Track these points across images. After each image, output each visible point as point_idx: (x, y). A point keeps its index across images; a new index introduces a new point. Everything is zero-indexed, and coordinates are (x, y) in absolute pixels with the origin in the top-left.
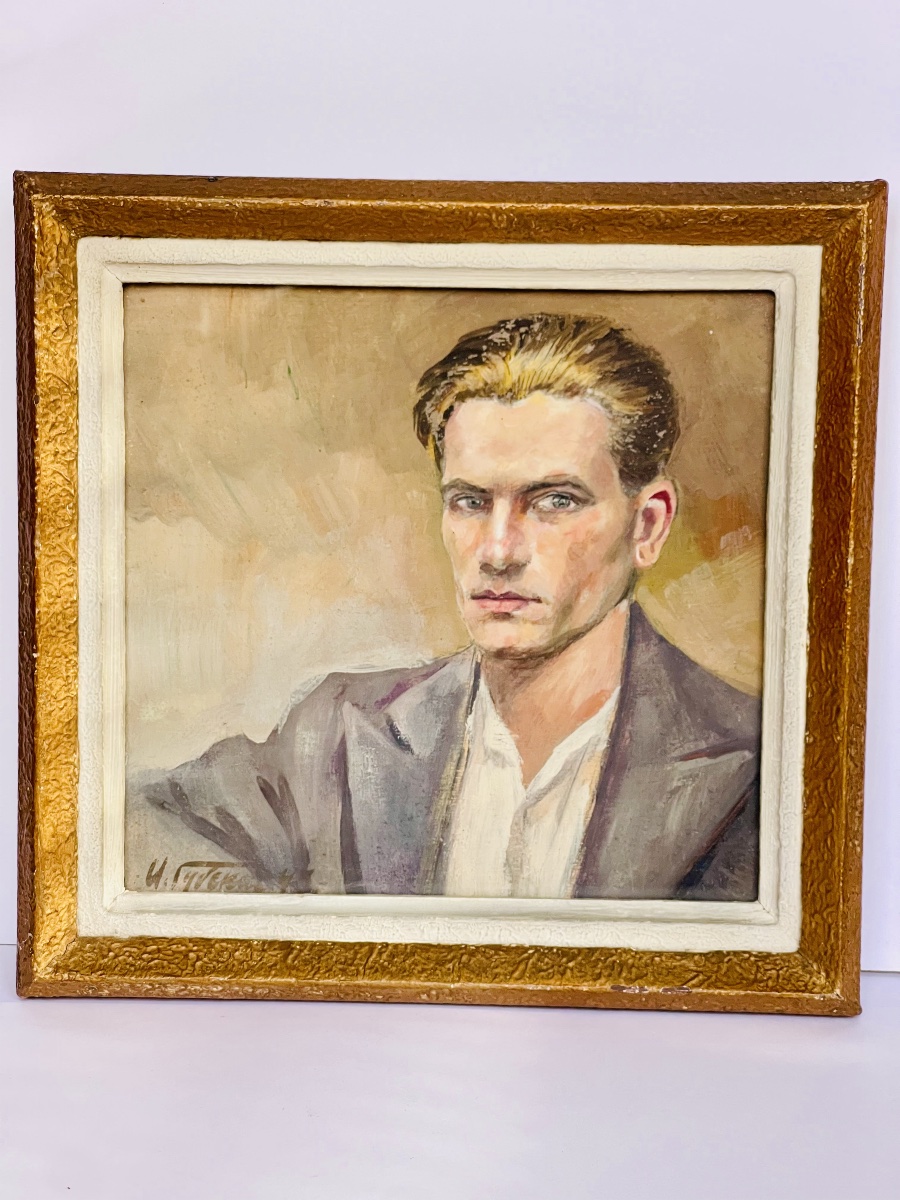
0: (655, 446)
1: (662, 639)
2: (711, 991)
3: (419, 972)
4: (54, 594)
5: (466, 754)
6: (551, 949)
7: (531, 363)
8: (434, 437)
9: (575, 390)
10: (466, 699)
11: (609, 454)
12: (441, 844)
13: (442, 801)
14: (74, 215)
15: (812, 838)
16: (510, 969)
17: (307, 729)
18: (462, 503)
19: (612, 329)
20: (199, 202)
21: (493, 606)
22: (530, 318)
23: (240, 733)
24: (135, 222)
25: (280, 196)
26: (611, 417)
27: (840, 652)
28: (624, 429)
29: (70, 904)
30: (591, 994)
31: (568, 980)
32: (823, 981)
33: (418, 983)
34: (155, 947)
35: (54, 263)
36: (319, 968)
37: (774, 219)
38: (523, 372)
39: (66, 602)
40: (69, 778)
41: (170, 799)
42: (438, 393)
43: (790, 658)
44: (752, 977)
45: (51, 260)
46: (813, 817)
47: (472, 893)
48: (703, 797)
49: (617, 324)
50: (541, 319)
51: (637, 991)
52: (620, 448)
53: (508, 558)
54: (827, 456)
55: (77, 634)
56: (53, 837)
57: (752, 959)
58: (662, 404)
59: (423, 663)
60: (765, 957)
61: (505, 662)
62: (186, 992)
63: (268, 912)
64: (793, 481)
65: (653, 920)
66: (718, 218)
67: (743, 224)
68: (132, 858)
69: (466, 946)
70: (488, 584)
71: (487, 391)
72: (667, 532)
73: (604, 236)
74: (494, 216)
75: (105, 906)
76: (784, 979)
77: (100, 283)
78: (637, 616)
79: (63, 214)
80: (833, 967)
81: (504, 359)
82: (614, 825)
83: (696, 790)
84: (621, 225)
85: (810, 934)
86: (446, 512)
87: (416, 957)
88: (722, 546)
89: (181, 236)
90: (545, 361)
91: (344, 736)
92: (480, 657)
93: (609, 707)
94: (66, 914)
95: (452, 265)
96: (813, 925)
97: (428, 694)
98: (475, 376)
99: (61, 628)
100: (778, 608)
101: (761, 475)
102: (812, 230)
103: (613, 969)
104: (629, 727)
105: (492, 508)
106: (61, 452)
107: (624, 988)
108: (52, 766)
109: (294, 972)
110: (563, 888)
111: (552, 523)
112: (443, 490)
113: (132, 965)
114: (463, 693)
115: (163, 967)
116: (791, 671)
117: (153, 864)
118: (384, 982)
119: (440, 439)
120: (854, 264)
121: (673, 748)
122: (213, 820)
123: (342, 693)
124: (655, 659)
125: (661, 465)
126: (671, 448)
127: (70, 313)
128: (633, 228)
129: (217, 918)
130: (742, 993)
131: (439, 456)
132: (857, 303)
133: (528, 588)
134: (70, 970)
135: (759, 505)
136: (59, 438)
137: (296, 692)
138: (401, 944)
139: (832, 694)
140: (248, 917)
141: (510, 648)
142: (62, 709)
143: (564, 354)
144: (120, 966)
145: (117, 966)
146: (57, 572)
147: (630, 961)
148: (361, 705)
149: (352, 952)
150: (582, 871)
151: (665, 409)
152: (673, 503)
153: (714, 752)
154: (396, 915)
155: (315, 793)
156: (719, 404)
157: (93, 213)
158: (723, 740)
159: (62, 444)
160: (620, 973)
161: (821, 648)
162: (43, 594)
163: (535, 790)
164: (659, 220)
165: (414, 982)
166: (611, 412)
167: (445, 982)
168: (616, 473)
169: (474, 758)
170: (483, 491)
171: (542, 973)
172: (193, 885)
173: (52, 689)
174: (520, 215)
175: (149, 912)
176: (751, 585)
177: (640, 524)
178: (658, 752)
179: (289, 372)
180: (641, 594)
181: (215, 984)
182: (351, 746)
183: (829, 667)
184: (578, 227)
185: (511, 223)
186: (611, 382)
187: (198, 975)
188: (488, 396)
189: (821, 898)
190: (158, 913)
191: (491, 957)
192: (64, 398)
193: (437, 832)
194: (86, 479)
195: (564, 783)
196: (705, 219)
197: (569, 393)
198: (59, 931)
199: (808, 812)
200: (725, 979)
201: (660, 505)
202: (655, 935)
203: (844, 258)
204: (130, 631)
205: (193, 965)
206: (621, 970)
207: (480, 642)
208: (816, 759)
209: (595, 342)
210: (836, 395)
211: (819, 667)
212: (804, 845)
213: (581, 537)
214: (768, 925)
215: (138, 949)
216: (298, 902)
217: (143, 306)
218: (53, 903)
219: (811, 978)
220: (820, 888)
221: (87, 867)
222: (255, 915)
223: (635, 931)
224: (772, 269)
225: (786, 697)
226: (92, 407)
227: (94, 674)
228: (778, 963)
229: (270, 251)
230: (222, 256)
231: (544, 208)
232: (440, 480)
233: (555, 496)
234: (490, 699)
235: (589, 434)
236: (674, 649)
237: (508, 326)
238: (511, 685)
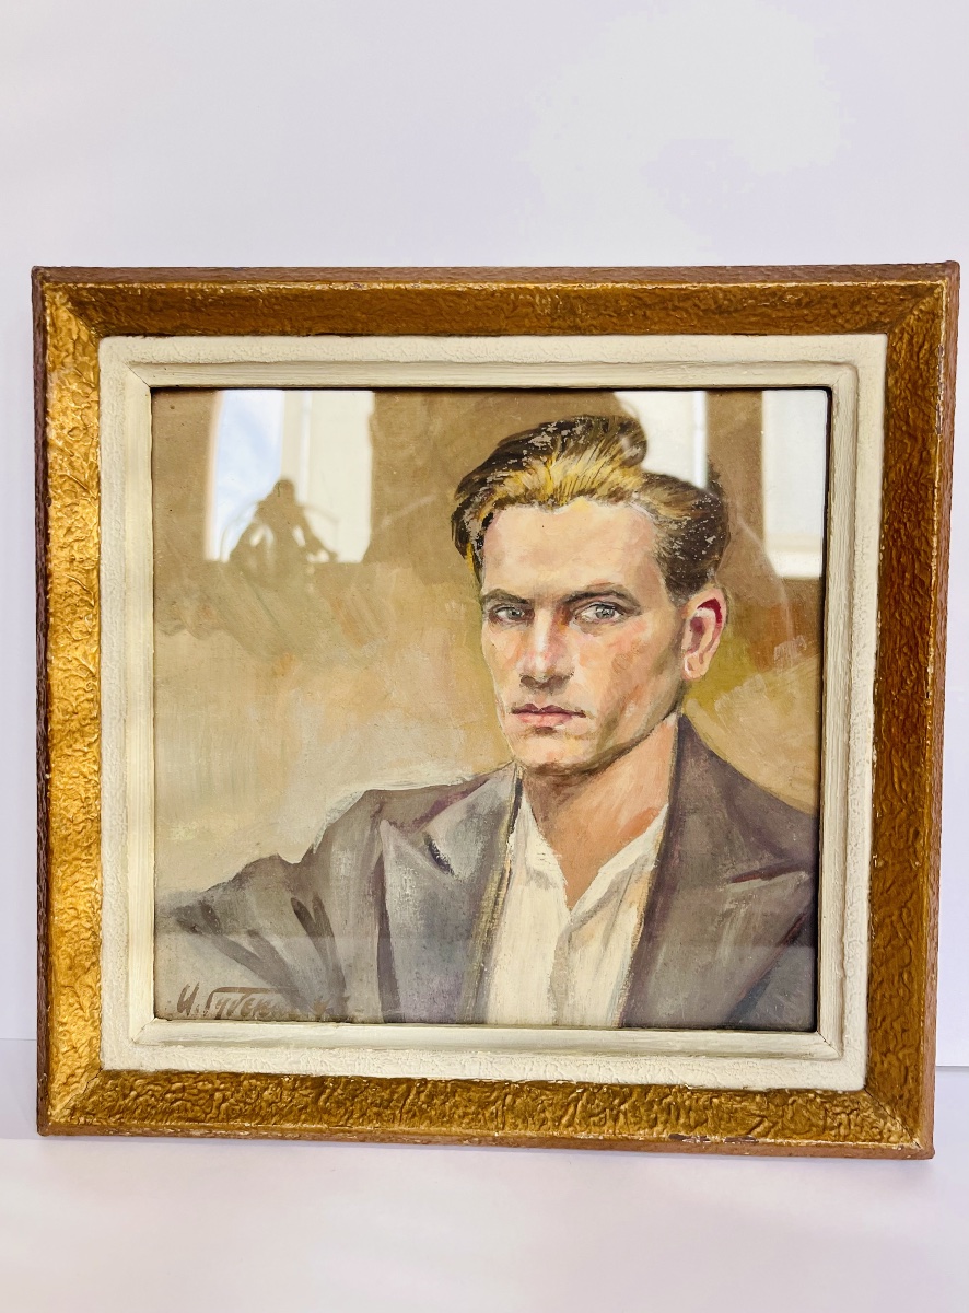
0: (704, 552)
1: (712, 754)
2: (779, 1141)
3: (460, 1117)
4: (70, 709)
5: (507, 874)
6: (600, 1086)
7: (574, 467)
8: (473, 547)
9: (619, 495)
10: (507, 818)
11: (655, 562)
12: (482, 971)
13: (484, 925)
14: (91, 307)
15: (883, 969)
16: (559, 1113)
17: (343, 849)
18: (502, 614)
20: (221, 288)
21: (534, 720)
22: (572, 420)
23: (274, 853)
24: (156, 315)
26: (658, 523)
27: (918, 770)
28: (671, 536)
29: (92, 1038)
32: (899, 1128)
33: (459, 1130)
34: (179, 1085)
35: (68, 360)
36: (353, 1111)
37: (842, 299)
38: (566, 477)
39: (85, 719)
40: (89, 905)
41: (202, 923)
42: (477, 500)
43: (854, 775)
44: (821, 1123)
45: (67, 356)
46: (884, 947)
47: (515, 1023)
48: (757, 920)
50: (584, 421)
51: (698, 1141)
52: (667, 555)
53: (549, 671)
54: (898, 557)
55: (99, 752)
56: (70, 969)
58: (711, 509)
59: (463, 779)
60: (831, 1096)
61: (547, 778)
63: (301, 1045)
64: (856, 586)
65: (709, 1054)
66: (781, 298)
67: (808, 305)
68: (162, 984)
69: (510, 1082)
70: (529, 698)
71: (528, 498)
72: (717, 642)
73: (655, 323)
74: (538, 298)
75: (131, 1036)
76: (856, 1125)
77: (123, 384)
78: (685, 731)
79: (80, 307)
80: (910, 1113)
81: (545, 463)
82: (663, 950)
83: (750, 913)
84: (675, 308)
85: (879, 1073)
86: (486, 624)
87: (457, 1098)
88: (776, 656)
89: (204, 333)
90: (587, 465)
91: (381, 856)
92: (521, 773)
93: (657, 827)
94: (87, 1050)
95: (491, 360)
96: (885, 1065)
97: (468, 811)
98: (516, 482)
99: (78, 746)
100: (840, 723)
102: (881, 314)
103: (669, 1113)
104: (678, 847)
105: (533, 619)
106: (78, 559)
107: (684, 1138)
108: (69, 894)
109: (325, 1117)
110: (611, 1017)
111: (595, 634)
112: (483, 601)
113: (153, 1107)
114: (505, 810)
115: (186, 1110)
116: (855, 789)
117: (184, 990)
118: (421, 1129)
119: (479, 548)
120: (931, 347)
121: (725, 869)
122: (247, 946)
123: (380, 811)
124: (706, 775)
125: (711, 572)
126: (721, 555)
127: (91, 414)
128: (687, 311)
129: (248, 1051)
130: (814, 1142)
131: (478, 566)
132: (936, 388)
133: (571, 701)
134: (88, 1113)
135: (815, 613)
136: (76, 545)
137: (333, 810)
138: (440, 1081)
139: (908, 816)
140: (279, 1051)
141: (553, 764)
142: (79, 833)
143: (608, 458)
144: (141, 1107)
145: (138, 1108)
146: (73, 687)
147: (687, 1103)
148: (399, 823)
149: (388, 1092)
150: (630, 998)
151: (714, 513)
152: (723, 611)
153: (769, 873)
154: (435, 1048)
155: (351, 915)
157: (111, 305)
158: (778, 861)
159: (79, 551)
160: (678, 1118)
161: (892, 764)
162: (56, 711)
163: (580, 912)
165: (454, 1129)
166: (657, 517)
167: (488, 1129)
168: (662, 581)
169: (516, 879)
170: (524, 601)
171: (596, 1119)
172: (225, 1012)
173: (68, 811)
174: (566, 296)
175: (177, 1044)
176: (804, 696)
177: (689, 635)
178: (710, 875)
180: (690, 707)
181: (241, 1130)
182: (388, 866)
183: (904, 786)
184: (628, 311)
185: (556, 308)
186: (657, 486)
187: (223, 1120)
188: (529, 503)
189: (895, 1036)
190: (186, 1044)
191: (537, 1096)
192: (82, 502)
193: (479, 956)
194: (109, 590)
195: (610, 906)
197: (613, 499)
198: (78, 1068)
199: (876, 941)
200: (792, 1126)
201: (709, 614)
202: (710, 1071)
203: (917, 342)
205: (218, 1108)
206: (678, 1115)
207: (522, 758)
208: (886, 885)
210: (909, 490)
211: (889, 786)
212: (871, 976)
213: (627, 648)
214: (831, 1060)
215: (162, 1087)
216: (332, 1033)
217: (173, 412)
218: (70, 1040)
219: (885, 1123)
220: (895, 1025)
221: (111, 997)
222: (288, 1048)
223: (691, 1067)
224: (833, 360)
225: (850, 816)
226: (116, 514)
227: (118, 795)
228: (846, 1104)
229: (300, 348)
230: (250, 354)
231: (593, 288)
232: (480, 590)
233: (598, 606)
234: (532, 817)
235: (634, 541)
236: (725, 765)
237: (549, 429)
238: (554, 802)
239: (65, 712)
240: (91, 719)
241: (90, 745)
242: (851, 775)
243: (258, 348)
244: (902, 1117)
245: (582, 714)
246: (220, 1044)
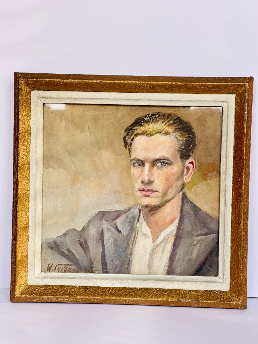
0: (190, 149)
1: (191, 203)
2: (205, 301)
3: (123, 295)
4: (23, 188)
5: (137, 234)
6: (160, 289)
7: (156, 126)
8: (129, 146)
9: (168, 133)
10: (137, 219)
11: (177, 151)
12: (129, 260)
13: (130, 248)
14: (30, 84)
15: (233, 258)
16: (149, 294)
17: (93, 227)
18: (136, 164)
19: (178, 117)
20: (65, 81)
21: (144, 193)
22: (155, 113)
23: (74, 228)
24: (47, 86)
25: (87, 80)
26: (177, 141)
27: (241, 206)
28: (181, 144)
29: (26, 275)
30: (171, 302)
31: (165, 298)
32: (236, 299)
33: (123, 298)
34: (49, 288)
35: (25, 97)
36: (95, 294)
37: (222, 87)
38: (153, 128)
39: (26, 191)
40: (26, 240)
41: (54, 246)
42: (130, 134)
44: (216, 297)
45: (24, 97)
46: (233, 252)
47: (138, 273)
48: (203, 247)
50: (158, 114)
51: (184, 301)
52: (180, 149)
53: (148, 180)
54: (237, 152)
55: (29, 200)
56: (21, 256)
57: (216, 292)
58: (191, 138)
59: (125, 209)
60: (220, 292)
61: (148, 208)
62: (57, 300)
63: (81, 278)
64: (228, 159)
65: (189, 281)
66: (207, 86)
67: (214, 88)
68: (43, 263)
69: (136, 288)
70: (143, 187)
71: (143, 134)
72: (193, 173)
73: (176, 91)
74: (146, 85)
75: (35, 276)
76: (225, 298)
77: (37, 103)
78: (184, 196)
79: (27, 84)
80: (239, 295)
81: (148, 125)
82: (178, 255)
83: (201, 245)
84: (180, 88)
85: (233, 285)
86: (132, 167)
87: (122, 291)
88: (208, 177)
89: (59, 90)
90: (159, 125)
91: (103, 229)
92: (141, 207)
93: (177, 222)
94: (24, 278)
95: (134, 99)
96: (234, 283)
97: (126, 217)
98: (140, 129)
99: (25, 198)
100: (224, 194)
101: (219, 157)
102: (233, 90)
103: (178, 295)
104: (182, 227)
105: (144, 166)
106: (25, 149)
107: (181, 300)
108: (21, 236)
109: (88, 295)
110: (164, 272)
111: (161, 170)
112: (131, 161)
113: (43, 293)
114: (136, 217)
115: (51, 293)
116: (227, 211)
117: (49, 265)
118: (113, 298)
119: (130, 147)
120: (244, 99)
121: (194, 233)
122: (66, 252)
123: (102, 217)
124: (190, 208)
125: (191, 154)
126: (194, 150)
127: (29, 111)
128: (184, 89)
129: (67, 280)
130: (214, 302)
131: (130, 151)
132: (245, 110)
133: (154, 188)
134: (25, 294)
135: (218, 166)
136: (25, 145)
137: (90, 217)
138: (118, 287)
139: (239, 218)
140: (75, 279)
141: (149, 205)
142: (24, 220)
143: (165, 124)
144: (39, 293)
145: (38, 293)
146: (24, 182)
147: (182, 293)
148: (108, 220)
149: (104, 289)
150: (169, 267)
151: (192, 139)
152: (195, 165)
153: (206, 234)
154: (117, 279)
155: (95, 245)
156: (207, 138)
157: (36, 84)
158: (208, 231)
159: (26, 147)
160: (179, 296)
161: (235, 205)
162: (20, 188)
163: (156, 244)
164: (191, 87)
165: (122, 298)
166: (177, 139)
167: (130, 298)
168: (179, 156)
169: (139, 235)
170: (142, 161)
171: (157, 296)
172: (60, 271)
173: (22, 215)
174: (153, 85)
175: (48, 278)
176: (216, 188)
177: (185, 170)
178: (190, 234)
179: (89, 128)
180: (186, 190)
181: (66, 298)
182: (104, 232)
183: (238, 210)
184: (169, 88)
185: (150, 87)
186: (177, 131)
187: (61, 296)
188: (144, 135)
189: (236, 275)
190: (50, 278)
191: (143, 291)
192: (27, 134)
193: (129, 256)
194: (32, 157)
195: (164, 243)
196: (203, 87)
197: (166, 134)
198: (22, 283)
199: (232, 251)
200: (209, 298)
201: (191, 165)
202: (189, 285)
203: (241, 98)
204: (43, 199)
205: (60, 293)
206: (180, 295)
207: (141, 203)
208: (234, 236)
209: (173, 120)
210: (239, 135)
211: (235, 210)
212: (231, 260)
213: (169, 174)
214: (221, 283)
215: (44, 288)
216: (89, 275)
217: (49, 109)
218: (21, 275)
219: (233, 298)
220: (236, 272)
221: (30, 265)
222: (77, 279)
223: (184, 284)
224: (222, 100)
225: (226, 219)
226: (35, 137)
227: (34, 211)
228: (224, 294)
229: (84, 95)
230: (71, 96)
231: (159, 83)
232: (130, 158)
233: (162, 163)
234: (143, 219)
235: (171, 146)
236: (195, 205)
237: (149, 116)
238: (150, 215)
241: (27, 197)
242: (226, 208)
243: (73, 94)
244: (237, 296)
245: (157, 192)
246: (59, 278)
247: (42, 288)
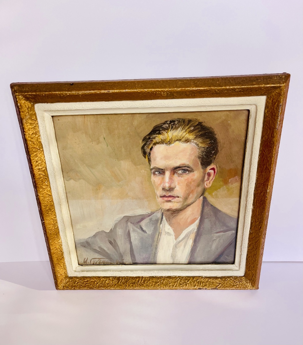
0: (211, 155)
1: (212, 205)
2: (223, 288)
5: (160, 233)
6: (183, 277)
7: (175, 133)
9: (188, 141)
10: (160, 221)
11: (198, 158)
12: (155, 253)
14: (30, 98)
15: (250, 254)
16: (173, 283)
17: (119, 229)
18: (157, 173)
19: (199, 122)
20: (68, 93)
21: (166, 199)
22: (174, 120)
26: (198, 148)
27: (263, 214)
28: (202, 151)
29: (65, 272)
31: (188, 287)
32: (250, 285)
34: (86, 280)
36: (127, 285)
37: (253, 90)
38: (173, 136)
39: (50, 206)
40: (59, 246)
41: (87, 245)
42: (148, 143)
43: (247, 212)
44: (233, 284)
45: (26, 113)
48: (222, 241)
49: (201, 120)
50: (178, 120)
51: (205, 289)
52: (201, 156)
53: (169, 187)
54: (263, 161)
55: (55, 213)
56: (57, 260)
57: (233, 279)
59: (148, 213)
60: (236, 278)
61: (170, 212)
63: (114, 271)
65: (208, 270)
66: (235, 90)
67: (242, 92)
68: (79, 258)
69: (162, 277)
70: (164, 193)
71: (162, 142)
72: (214, 178)
74: (162, 93)
75: (74, 270)
76: (241, 285)
77: (44, 117)
79: (27, 99)
80: (253, 282)
81: (167, 132)
83: (220, 240)
84: (203, 93)
86: (152, 175)
87: (150, 281)
88: (229, 182)
90: (179, 133)
91: (129, 230)
92: (163, 211)
93: (197, 222)
94: (64, 274)
95: (150, 107)
96: (249, 272)
97: (150, 220)
98: (158, 138)
99: (50, 213)
101: (242, 162)
102: (265, 92)
103: (198, 284)
104: (202, 226)
105: (165, 174)
106: (41, 168)
107: (202, 288)
108: (54, 245)
109: (120, 286)
110: (186, 261)
111: (181, 177)
112: (151, 170)
113: (81, 285)
114: (159, 219)
115: (89, 286)
116: (247, 215)
117: (85, 259)
118: (143, 288)
119: (149, 156)
120: (278, 104)
121: (214, 231)
122: (98, 249)
123: (128, 220)
124: (210, 210)
125: (213, 160)
126: (216, 156)
127: (36, 128)
128: (207, 94)
129: (101, 272)
131: (149, 160)
132: (278, 117)
133: (175, 194)
134: (67, 287)
135: (241, 171)
136: (39, 165)
137: (116, 220)
138: (146, 277)
139: (259, 223)
141: (171, 209)
142: (54, 232)
143: (185, 130)
144: (79, 285)
146: (45, 200)
147: (203, 281)
148: (133, 223)
149: (134, 280)
150: (190, 258)
151: (214, 145)
152: (216, 171)
153: (225, 231)
154: (145, 270)
155: (123, 242)
156: (230, 143)
158: (227, 229)
159: (41, 166)
161: (256, 211)
162: (42, 207)
163: (178, 241)
164: (215, 92)
166: (198, 147)
167: (157, 288)
168: (200, 163)
169: (163, 234)
170: (162, 169)
171: (182, 285)
173: (50, 228)
174: (171, 92)
175: (85, 271)
177: (206, 177)
178: (210, 232)
179: (104, 139)
180: (206, 194)
182: (131, 232)
183: (259, 216)
184: (189, 94)
185: (168, 94)
186: (198, 138)
187: (97, 288)
188: (163, 143)
191: (169, 280)
192: (39, 153)
193: (154, 250)
194: (50, 173)
195: (186, 239)
196: (231, 91)
197: (186, 142)
198: (63, 278)
199: (249, 248)
200: (226, 285)
201: (212, 171)
202: (209, 273)
203: (274, 102)
205: (96, 285)
206: (201, 284)
207: (163, 208)
208: (253, 237)
209: (194, 126)
212: (247, 254)
213: (190, 180)
214: (237, 271)
215: (83, 281)
216: (120, 267)
217: (59, 121)
218: (60, 273)
219: (247, 284)
220: (252, 265)
221: (68, 263)
222: (110, 271)
223: (204, 273)
224: (250, 104)
225: (245, 221)
226: (48, 153)
228: (239, 280)
229: (93, 105)
230: (79, 107)
231: (179, 90)
232: (150, 167)
233: (182, 170)
234: (166, 221)
235: (192, 153)
236: (215, 208)
237: (168, 123)
238: (171, 217)
239: (45, 206)
240: (52, 206)
241: (52, 212)
243: (81, 105)
244: (251, 283)
246: (94, 271)
247: (80, 281)
